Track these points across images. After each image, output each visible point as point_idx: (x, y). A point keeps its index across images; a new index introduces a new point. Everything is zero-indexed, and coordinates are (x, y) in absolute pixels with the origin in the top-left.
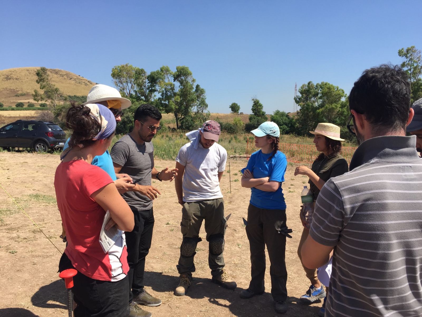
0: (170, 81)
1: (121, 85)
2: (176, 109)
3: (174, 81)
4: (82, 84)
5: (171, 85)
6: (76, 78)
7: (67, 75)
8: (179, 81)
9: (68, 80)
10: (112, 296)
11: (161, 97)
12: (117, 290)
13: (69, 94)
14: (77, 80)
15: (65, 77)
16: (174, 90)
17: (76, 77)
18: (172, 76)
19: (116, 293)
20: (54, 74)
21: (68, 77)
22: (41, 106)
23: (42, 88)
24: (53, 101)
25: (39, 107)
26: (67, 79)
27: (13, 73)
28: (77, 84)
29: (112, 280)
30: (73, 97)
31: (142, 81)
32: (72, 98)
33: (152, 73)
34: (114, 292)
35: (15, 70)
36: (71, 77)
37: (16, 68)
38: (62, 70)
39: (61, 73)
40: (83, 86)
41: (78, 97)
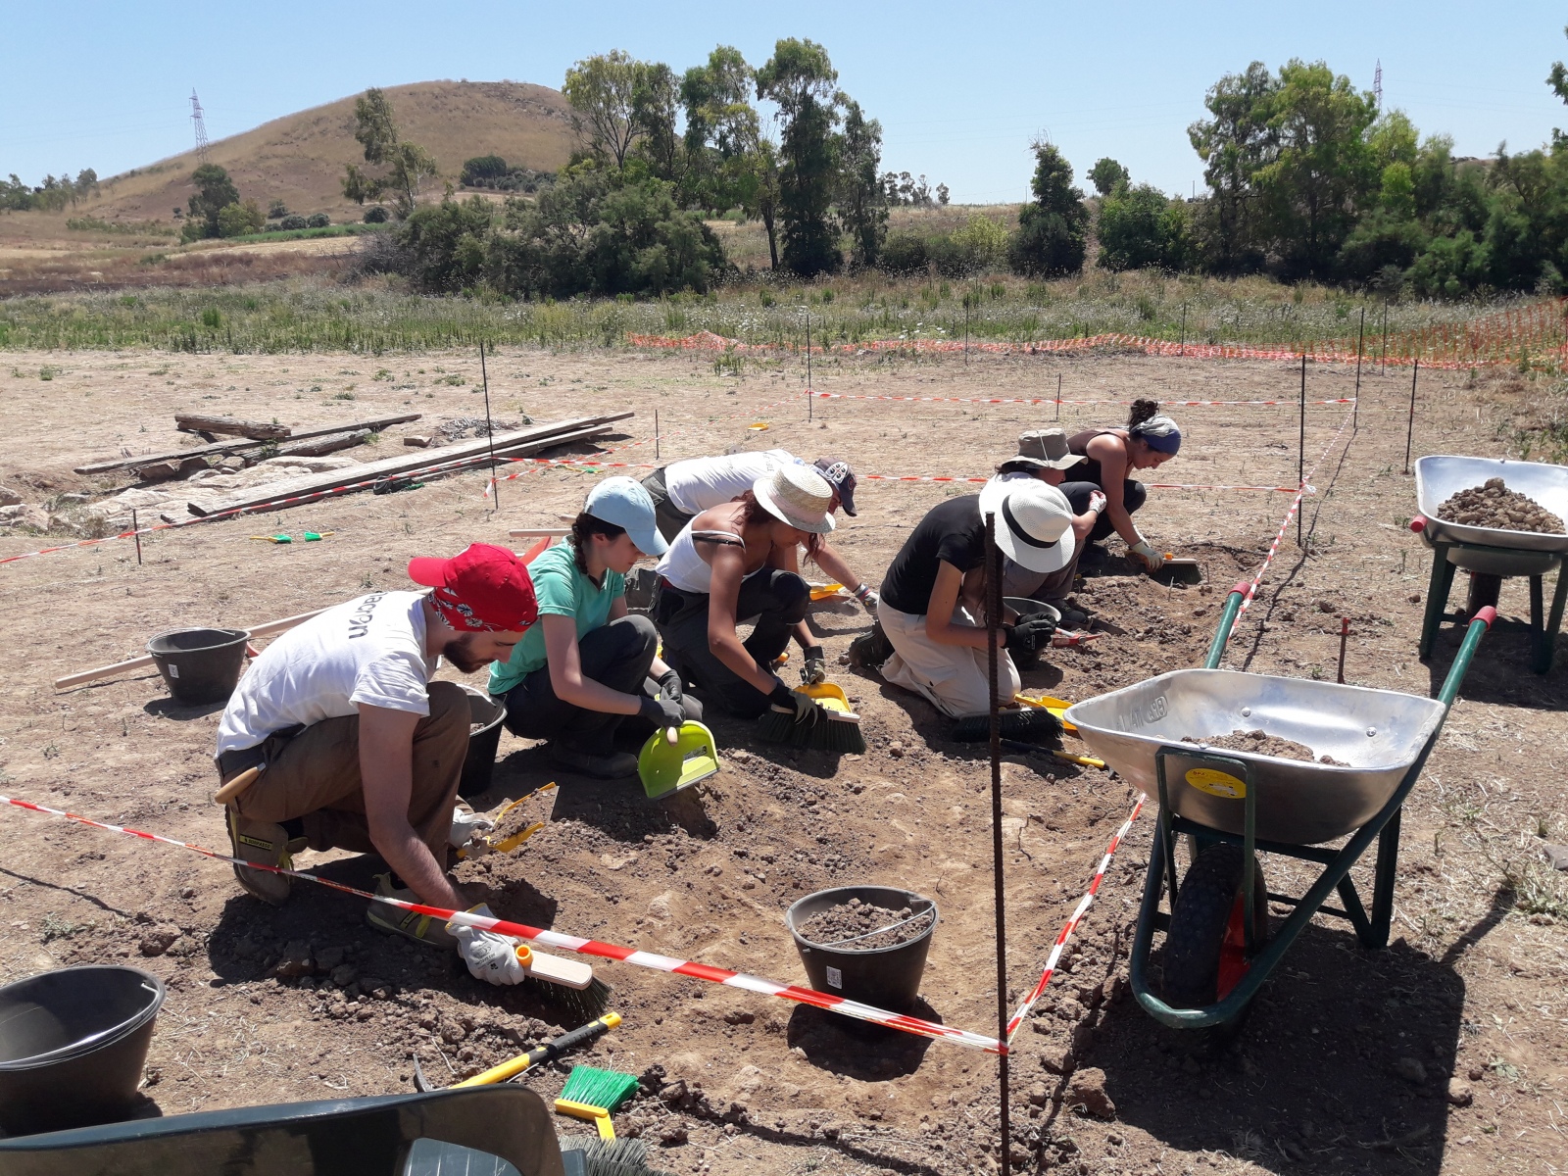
1: (594, 129)
3: (760, 95)
5: (747, 113)
8: (776, 97)
16: (760, 131)
18: (752, 77)
24: (407, 198)
33: (690, 74)
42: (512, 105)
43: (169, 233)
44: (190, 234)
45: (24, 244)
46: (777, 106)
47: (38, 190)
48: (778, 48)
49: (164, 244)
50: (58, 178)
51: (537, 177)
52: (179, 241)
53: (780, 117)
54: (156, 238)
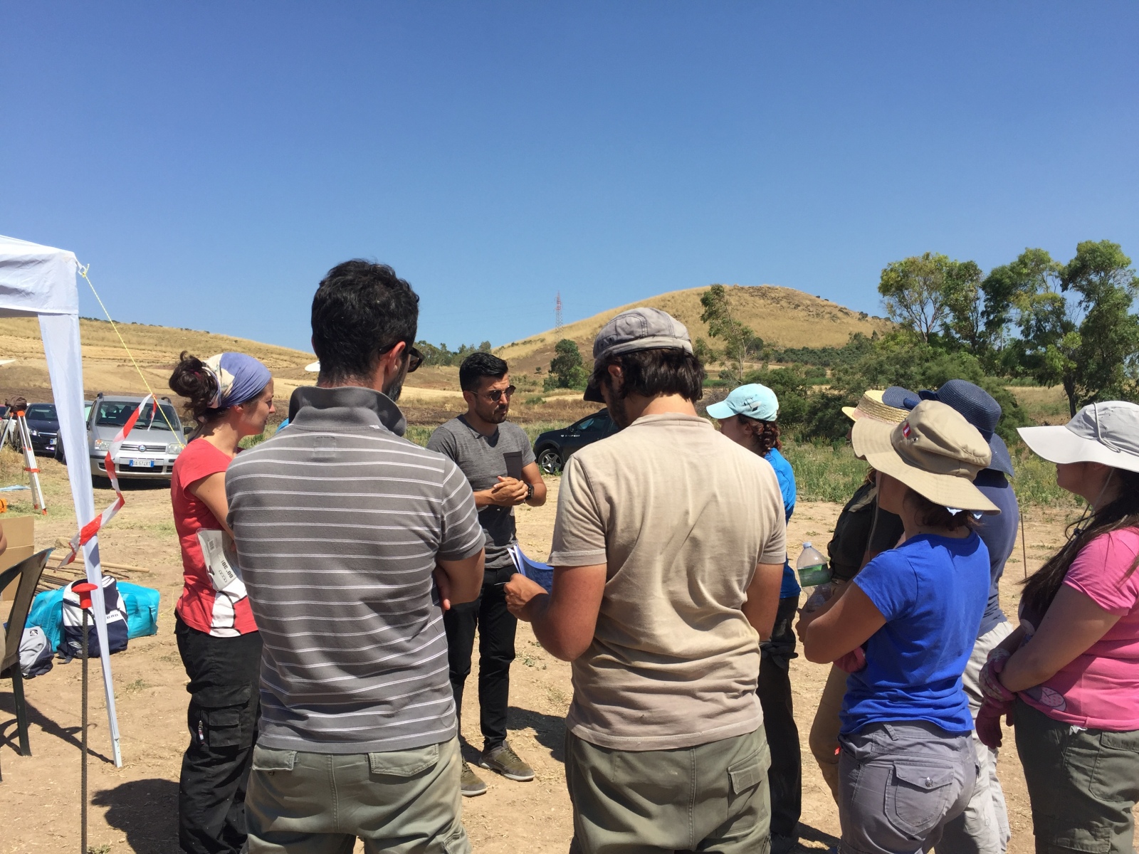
0: (1052, 290)
1: (905, 314)
2: (1067, 369)
3: (1065, 288)
4: (823, 317)
5: (1054, 300)
6: (809, 302)
7: (789, 297)
8: (1081, 289)
9: (789, 310)
10: (208, 659)
11: (1021, 338)
12: (218, 651)
13: (789, 345)
14: (811, 310)
15: (784, 303)
16: (1065, 314)
17: (810, 300)
18: (1057, 274)
19: (217, 654)
20: (757, 298)
21: (789, 303)
22: (721, 377)
23: (714, 333)
24: (737, 364)
25: (718, 379)
26: (789, 307)
27: (668, 303)
28: (811, 319)
29: (212, 633)
30: (799, 350)
31: (966, 297)
32: (797, 355)
34: (212, 653)
35: (673, 297)
36: (797, 303)
37: (676, 293)
38: (778, 287)
39: (773, 295)
40: (826, 322)
41: (813, 352)
42: (769, 302)
43: (534, 384)
44: (549, 385)
45: (447, 388)
47: (455, 353)
48: (1078, 250)
49: (533, 391)
50: (468, 346)
52: (543, 389)
54: (527, 387)
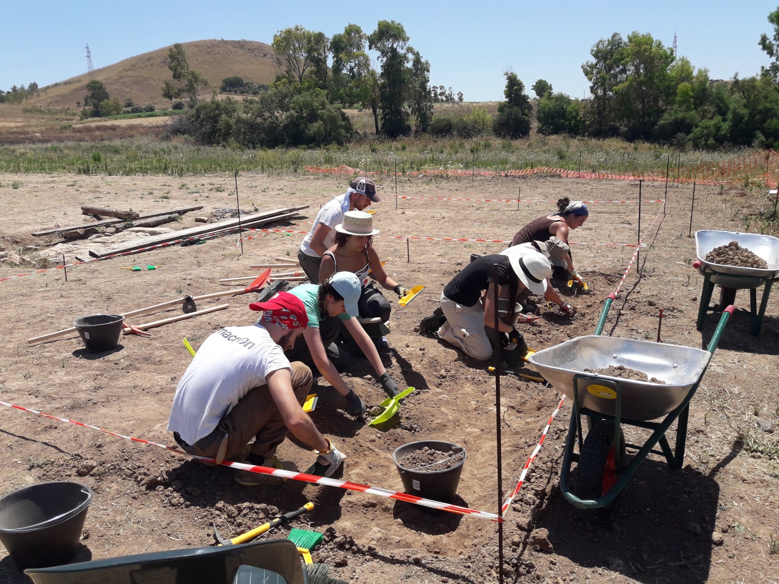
0: (362, 49)
3: (370, 48)
5: (364, 57)
16: (369, 65)
18: (367, 39)
24: (193, 97)
31: (320, 54)
33: (335, 37)
42: (246, 52)
44: (85, 115)
46: (379, 53)
47: (8, 93)
48: (379, 25)
49: (72, 120)
51: (259, 87)
53: (380, 59)
